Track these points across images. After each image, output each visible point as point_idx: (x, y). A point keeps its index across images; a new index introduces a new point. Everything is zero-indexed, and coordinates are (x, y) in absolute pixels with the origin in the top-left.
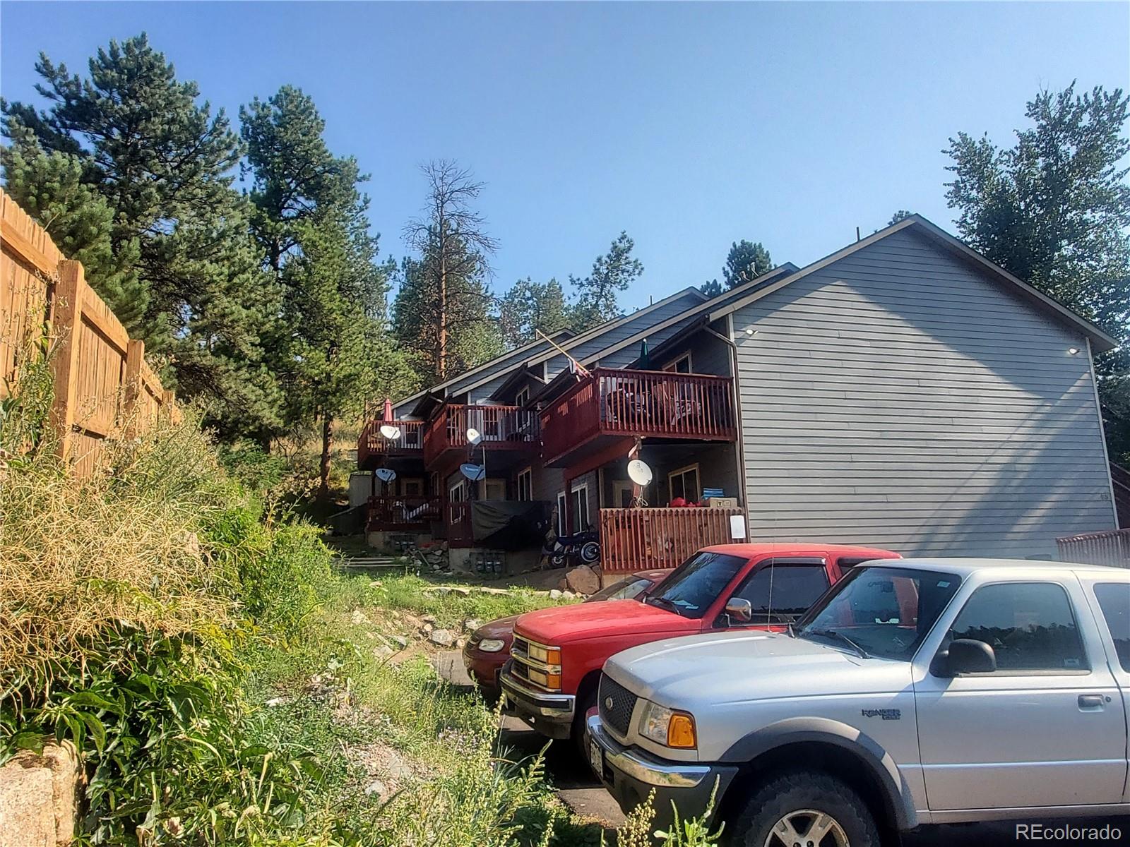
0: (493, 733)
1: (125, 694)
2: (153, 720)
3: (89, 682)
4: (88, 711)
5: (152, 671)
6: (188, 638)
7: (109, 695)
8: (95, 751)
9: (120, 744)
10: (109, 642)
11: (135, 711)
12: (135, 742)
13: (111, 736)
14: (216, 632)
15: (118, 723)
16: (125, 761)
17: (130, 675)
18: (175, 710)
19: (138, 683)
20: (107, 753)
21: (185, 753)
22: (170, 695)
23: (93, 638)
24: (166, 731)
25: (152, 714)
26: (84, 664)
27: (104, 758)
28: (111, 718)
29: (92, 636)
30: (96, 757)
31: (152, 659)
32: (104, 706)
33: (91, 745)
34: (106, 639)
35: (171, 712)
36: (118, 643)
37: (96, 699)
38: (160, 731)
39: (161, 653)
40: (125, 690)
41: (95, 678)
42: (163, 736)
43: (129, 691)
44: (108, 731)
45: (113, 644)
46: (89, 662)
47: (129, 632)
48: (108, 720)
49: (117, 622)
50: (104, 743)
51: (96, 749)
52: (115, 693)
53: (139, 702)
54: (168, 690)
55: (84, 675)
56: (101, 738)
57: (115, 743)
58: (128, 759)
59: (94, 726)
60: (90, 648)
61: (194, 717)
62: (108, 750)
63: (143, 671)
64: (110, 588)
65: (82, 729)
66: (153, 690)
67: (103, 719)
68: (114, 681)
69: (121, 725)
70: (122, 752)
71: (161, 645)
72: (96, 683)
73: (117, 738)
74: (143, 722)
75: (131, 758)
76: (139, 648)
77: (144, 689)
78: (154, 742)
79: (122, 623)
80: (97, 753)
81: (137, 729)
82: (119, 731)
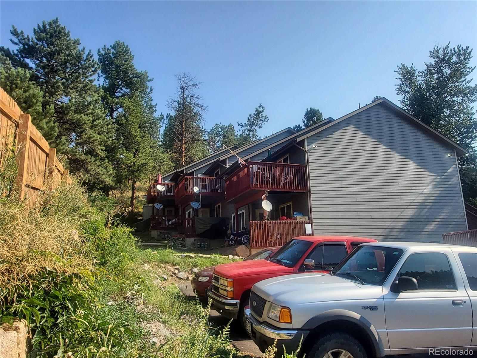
0: (207, 316)
1: (49, 299)
2: (61, 311)
3: (33, 294)
4: (33, 306)
5: (60, 289)
6: (76, 275)
7: (42, 300)
9: (46, 321)
10: (42, 277)
11: (53, 307)
12: (53, 320)
13: (43, 317)
14: (88, 273)
15: (45, 312)
16: (48, 328)
17: (51, 291)
18: (70, 306)
19: (54, 295)
20: (41, 325)
21: (74, 325)
22: (68, 300)
23: (35, 275)
24: (66, 315)
25: (60, 308)
26: (31, 287)
27: (39, 327)
28: (42, 310)
29: (34, 274)
31: (60, 284)
32: (39, 304)
33: (34, 321)
34: (41, 276)
35: (68, 307)
36: (45, 278)
37: (36, 301)
38: (63, 315)
39: (64, 282)
40: (49, 297)
41: (35, 293)
42: (65, 317)
43: (51, 299)
44: (41, 315)
45: (43, 278)
46: (33, 286)
47: (51, 273)
48: (41, 311)
49: (46, 269)
50: (39, 320)
51: (36, 323)
52: (44, 299)
53: (55, 303)
54: (67, 298)
55: (31, 291)
56: (38, 318)
57: (44, 320)
58: (50, 327)
59: (35, 313)
60: (34, 279)
61: (78, 309)
62: (41, 323)
63: (56, 290)
64: (43, 254)
65: (30, 314)
66: (61, 297)
67: (39, 310)
68: (44, 294)
69: (47, 313)
70: (47, 324)
71: (64, 278)
72: (36, 295)
74: (56, 311)
75: (51, 327)
76: (55, 279)
77: (57, 297)
78: (61, 320)
79: (48, 269)
80: (36, 325)
81: (54, 314)
82: (46, 315)
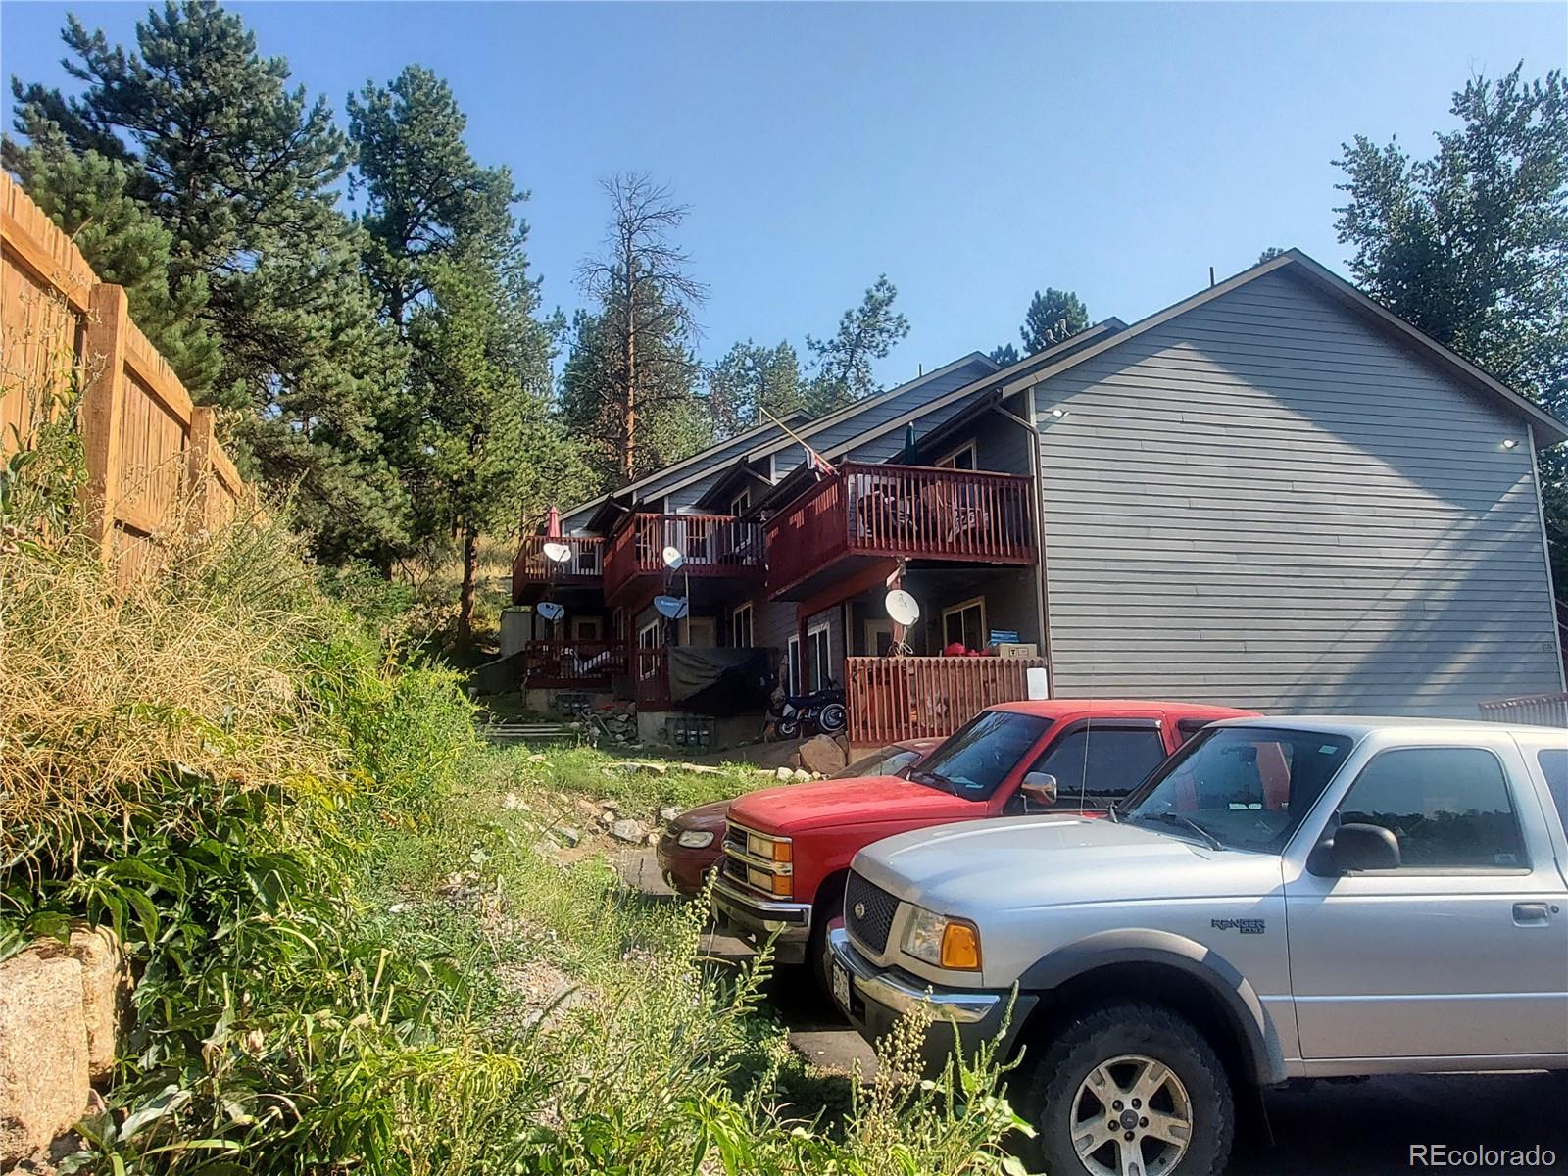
0: (701, 920)
1: (186, 865)
2: (225, 903)
3: (134, 849)
4: (133, 886)
5: (223, 836)
6: (274, 792)
7: (163, 865)
8: (143, 943)
9: (179, 934)
10: (163, 794)
11: (200, 891)
12: (200, 931)
13: (166, 922)
14: (314, 786)
15: (176, 906)
16: (185, 957)
17: (192, 840)
18: (255, 888)
19: (204, 851)
20: (161, 945)
21: (270, 948)
22: (249, 869)
23: (139, 787)
24: (243, 918)
25: (224, 894)
26: (127, 821)
27: (157, 952)
28: (164, 897)
29: (138, 784)
30: (145, 951)
31: (223, 820)
32: (155, 880)
33: (137, 935)
34: (158, 789)
35: (250, 892)
36: (174, 796)
37: (143, 868)
38: (235, 917)
39: (236, 811)
40: (186, 860)
41: (143, 844)
42: (239, 923)
43: (192, 863)
44: (161, 914)
45: (167, 797)
46: (133, 818)
47: (191, 781)
48: (162, 902)
49: (174, 766)
50: (156, 929)
51: (146, 939)
52: (171, 863)
53: (206, 878)
54: (246, 862)
55: (128, 840)
56: (152, 923)
57: (171, 931)
58: (190, 953)
59: (142, 907)
60: (134, 800)
61: (283, 899)
62: (162, 941)
63: (210, 836)
64: (163, 715)
65: (124, 910)
66: (225, 861)
67: (156, 898)
68: (170, 848)
69: (180, 910)
70: (182, 944)
71: (235, 802)
72: (145, 849)
73: (175, 925)
74: (211, 905)
75: (195, 953)
76: (205, 804)
77: (212, 860)
78: (227, 931)
79: (180, 767)
80: (147, 945)
81: (201, 913)
82: (177, 916)
